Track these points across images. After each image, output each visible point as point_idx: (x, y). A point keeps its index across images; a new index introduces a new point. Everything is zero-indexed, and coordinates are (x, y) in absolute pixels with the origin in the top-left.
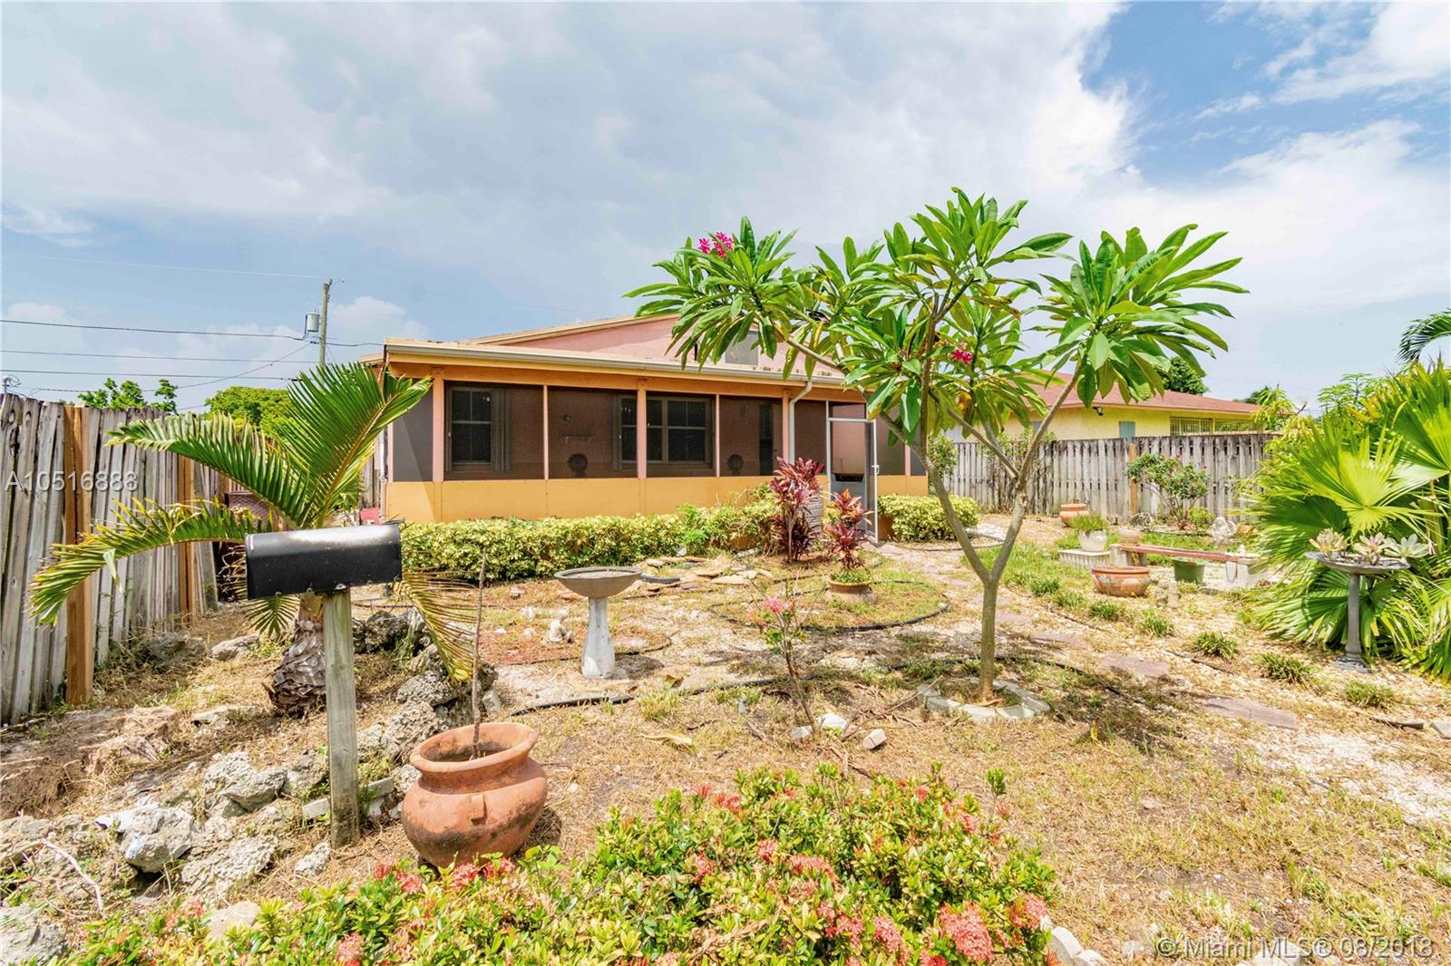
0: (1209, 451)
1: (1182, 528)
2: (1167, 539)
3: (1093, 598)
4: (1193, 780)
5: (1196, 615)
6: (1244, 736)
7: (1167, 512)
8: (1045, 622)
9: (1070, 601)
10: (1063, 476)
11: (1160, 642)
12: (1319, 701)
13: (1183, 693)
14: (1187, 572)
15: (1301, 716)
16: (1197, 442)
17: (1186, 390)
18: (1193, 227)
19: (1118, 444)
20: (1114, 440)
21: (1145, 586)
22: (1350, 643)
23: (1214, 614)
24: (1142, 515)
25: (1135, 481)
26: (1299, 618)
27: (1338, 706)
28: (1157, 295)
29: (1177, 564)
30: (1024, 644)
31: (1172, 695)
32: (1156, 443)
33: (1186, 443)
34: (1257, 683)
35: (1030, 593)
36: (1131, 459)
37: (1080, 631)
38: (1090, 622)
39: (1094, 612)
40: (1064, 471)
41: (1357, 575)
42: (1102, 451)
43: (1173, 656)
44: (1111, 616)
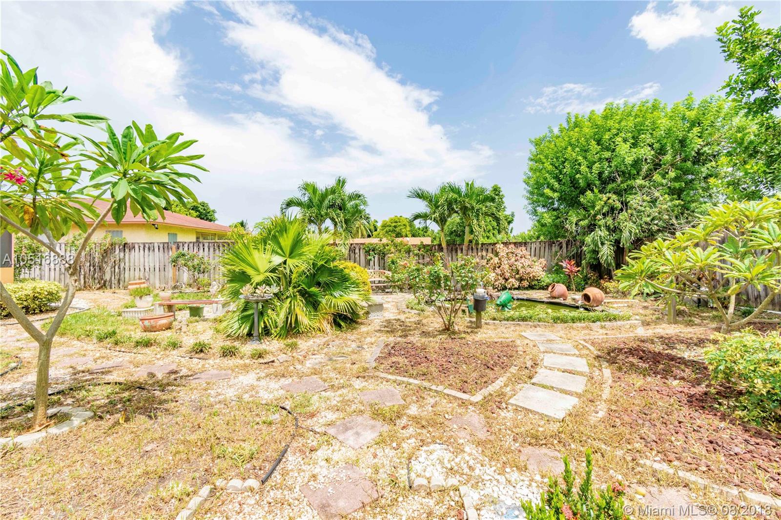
0: (212, 249)
1: (199, 289)
2: (191, 296)
3: (138, 335)
4: (177, 423)
5: (196, 333)
6: (206, 390)
7: (191, 281)
8: (104, 357)
9: (122, 340)
10: (132, 265)
11: (175, 352)
12: (241, 362)
13: (181, 377)
14: (196, 312)
15: (233, 371)
16: (206, 245)
17: (207, 219)
18: (182, 134)
19: (166, 245)
20: (164, 243)
21: (171, 323)
22: (255, 333)
23: (204, 331)
24: (178, 284)
25: (174, 266)
26: (236, 326)
27: (248, 361)
28: (161, 165)
29: (191, 309)
30: (84, 376)
31: (176, 380)
32: (186, 245)
33: (201, 245)
34: (218, 361)
35: (95, 341)
36: (173, 254)
37: (127, 357)
38: (135, 351)
39: (138, 344)
40: (132, 261)
41: (257, 303)
42: (156, 249)
43: (180, 358)
44: (148, 344)
